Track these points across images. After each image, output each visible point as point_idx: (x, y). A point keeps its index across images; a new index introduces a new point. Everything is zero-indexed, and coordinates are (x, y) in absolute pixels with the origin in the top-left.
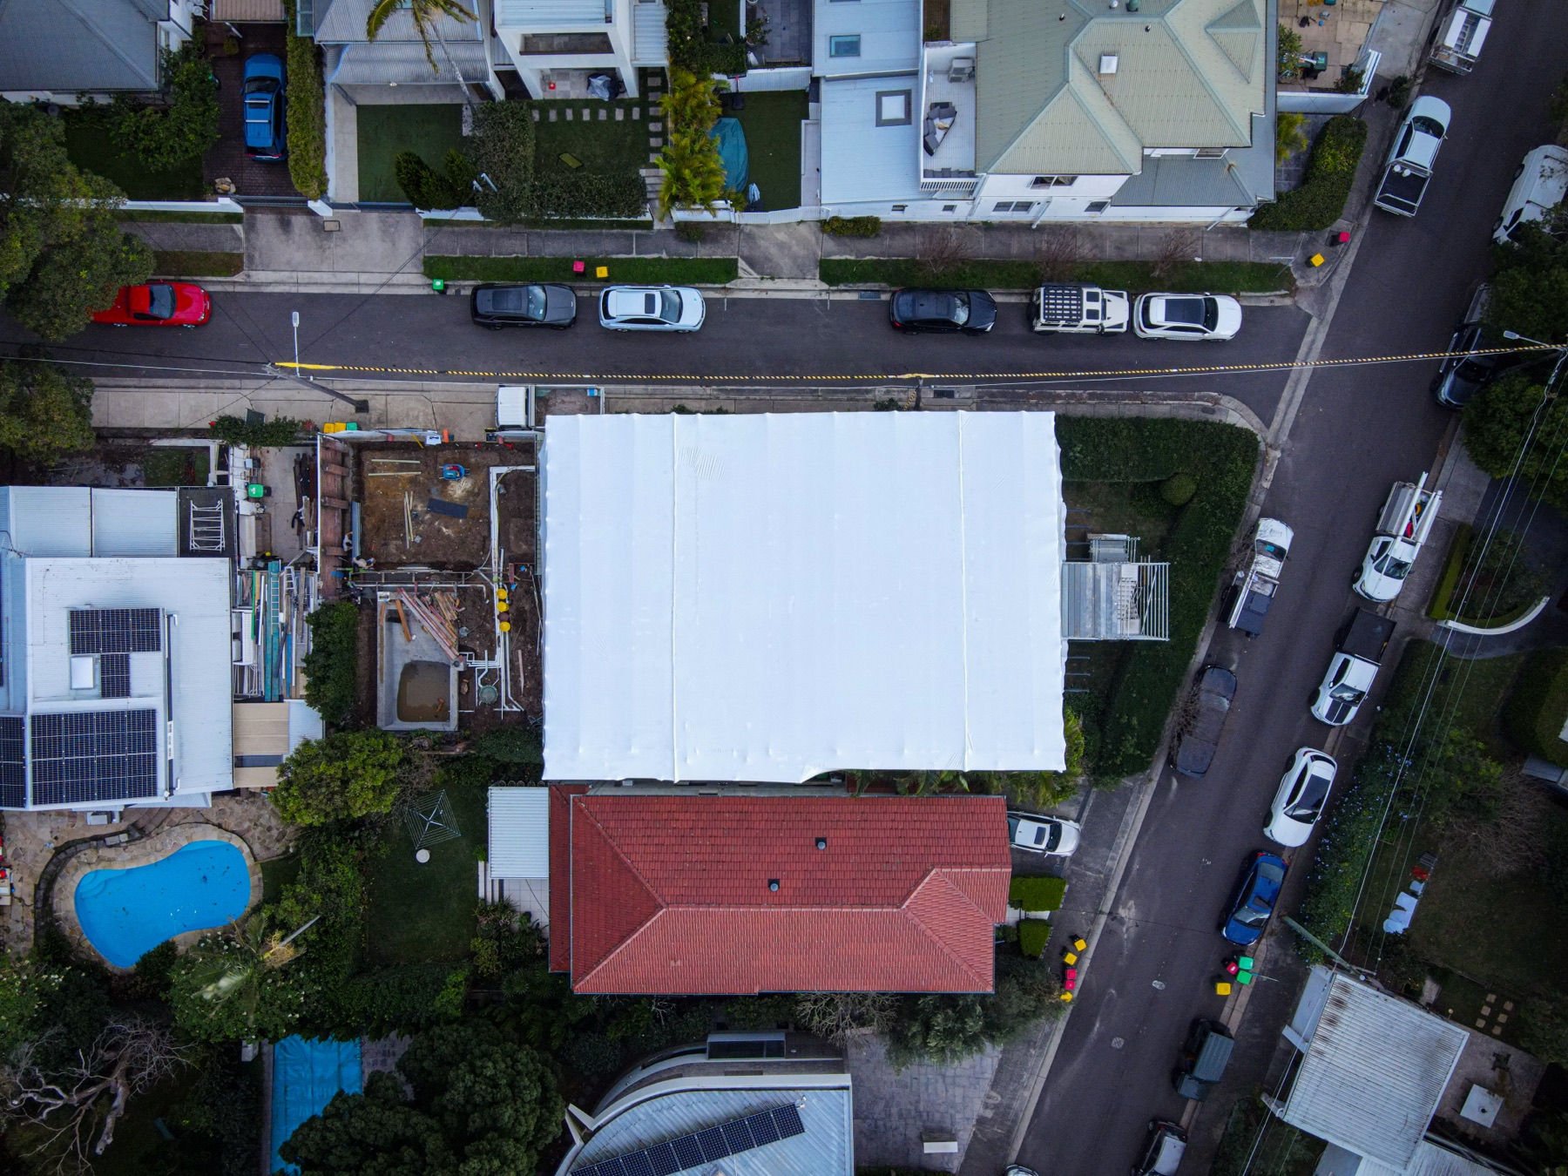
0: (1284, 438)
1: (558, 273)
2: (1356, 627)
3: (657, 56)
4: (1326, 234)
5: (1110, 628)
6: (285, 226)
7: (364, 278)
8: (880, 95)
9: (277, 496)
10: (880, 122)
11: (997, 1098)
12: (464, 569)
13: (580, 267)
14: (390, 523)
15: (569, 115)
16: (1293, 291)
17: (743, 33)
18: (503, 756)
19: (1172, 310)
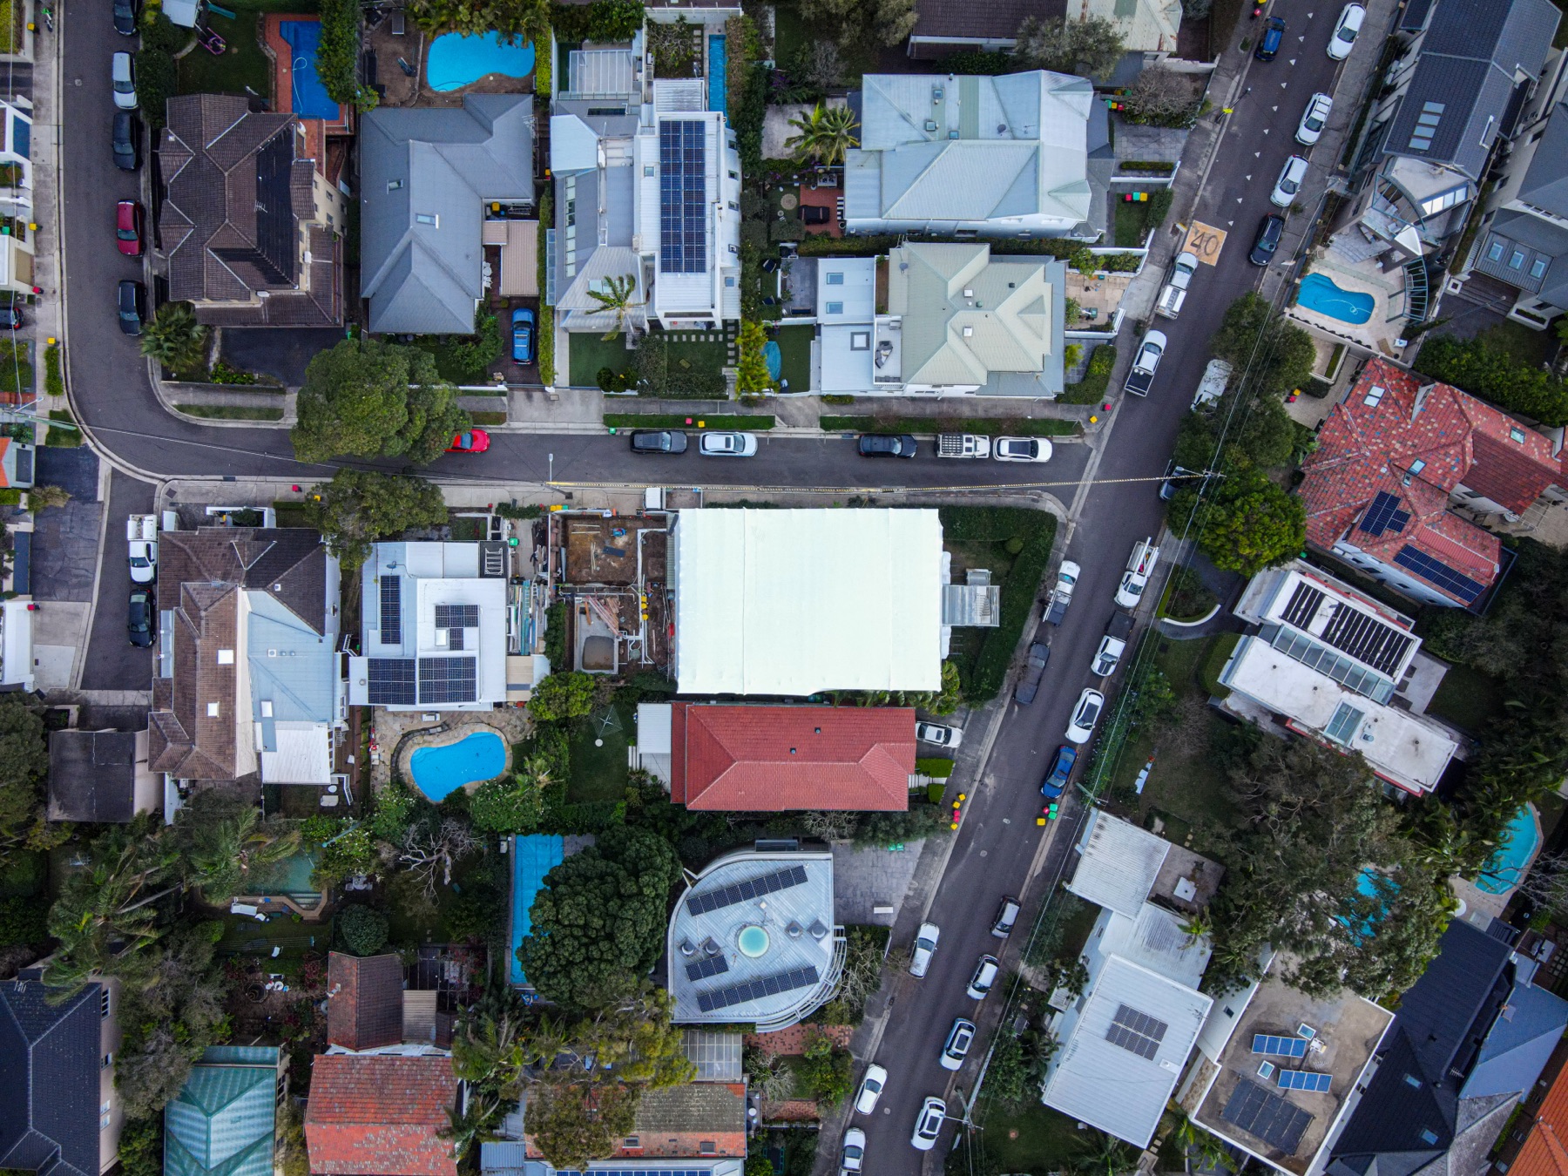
0: (1077, 516)
1: (677, 423)
2: (1115, 621)
3: (734, 314)
4: (1100, 404)
5: (970, 620)
6: (529, 397)
7: (571, 426)
8: (853, 334)
9: (523, 544)
10: (853, 349)
11: (916, 885)
12: (623, 585)
13: (689, 421)
14: (584, 559)
15: (684, 338)
16: (1082, 435)
17: (779, 295)
18: (646, 687)
19: (1013, 447)
